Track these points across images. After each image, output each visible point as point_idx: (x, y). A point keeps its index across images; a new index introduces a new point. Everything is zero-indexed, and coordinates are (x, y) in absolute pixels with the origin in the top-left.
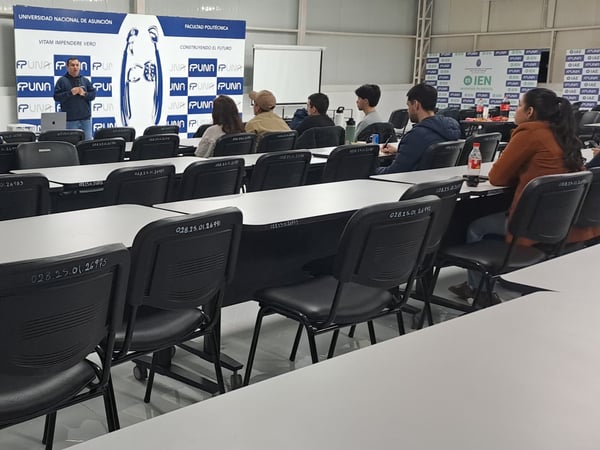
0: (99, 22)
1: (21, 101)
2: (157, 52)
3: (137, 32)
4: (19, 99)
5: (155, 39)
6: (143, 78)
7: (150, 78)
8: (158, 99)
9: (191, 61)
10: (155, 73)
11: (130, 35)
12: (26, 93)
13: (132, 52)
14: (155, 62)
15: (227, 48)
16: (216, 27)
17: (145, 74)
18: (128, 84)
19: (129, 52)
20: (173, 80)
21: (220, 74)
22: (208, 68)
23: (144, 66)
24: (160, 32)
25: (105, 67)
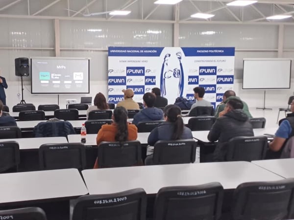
0: (150, 51)
1: (110, 87)
2: (181, 64)
3: (170, 55)
4: (109, 86)
5: (180, 58)
6: (173, 76)
7: (177, 76)
8: (181, 86)
9: (201, 68)
10: (180, 74)
11: (166, 57)
12: (113, 84)
13: (167, 64)
14: (180, 68)
15: (223, 61)
16: (216, 51)
17: (174, 74)
18: (164, 79)
19: (165, 64)
20: (190, 77)
21: (218, 74)
22: (211, 71)
23: (173, 71)
24: (183, 54)
25: (152, 71)
